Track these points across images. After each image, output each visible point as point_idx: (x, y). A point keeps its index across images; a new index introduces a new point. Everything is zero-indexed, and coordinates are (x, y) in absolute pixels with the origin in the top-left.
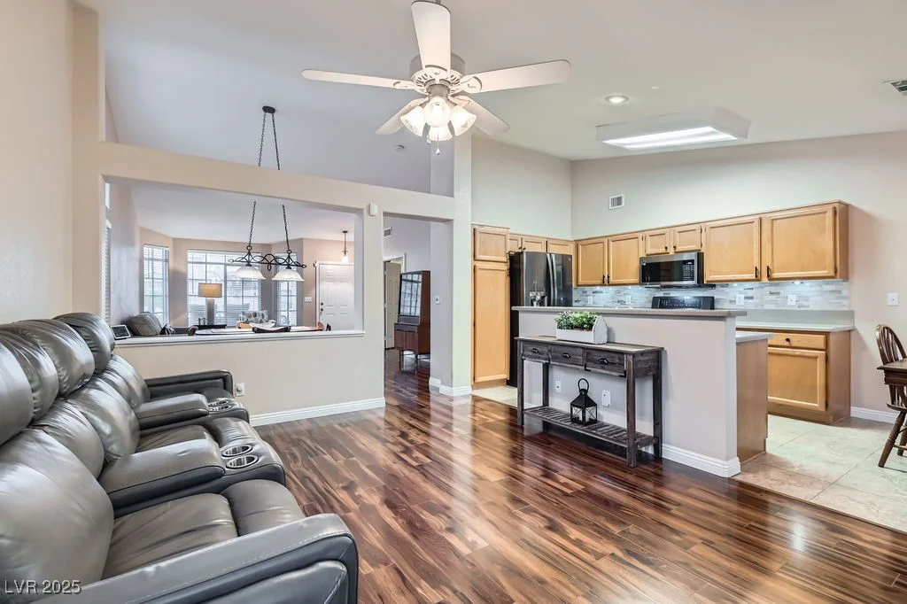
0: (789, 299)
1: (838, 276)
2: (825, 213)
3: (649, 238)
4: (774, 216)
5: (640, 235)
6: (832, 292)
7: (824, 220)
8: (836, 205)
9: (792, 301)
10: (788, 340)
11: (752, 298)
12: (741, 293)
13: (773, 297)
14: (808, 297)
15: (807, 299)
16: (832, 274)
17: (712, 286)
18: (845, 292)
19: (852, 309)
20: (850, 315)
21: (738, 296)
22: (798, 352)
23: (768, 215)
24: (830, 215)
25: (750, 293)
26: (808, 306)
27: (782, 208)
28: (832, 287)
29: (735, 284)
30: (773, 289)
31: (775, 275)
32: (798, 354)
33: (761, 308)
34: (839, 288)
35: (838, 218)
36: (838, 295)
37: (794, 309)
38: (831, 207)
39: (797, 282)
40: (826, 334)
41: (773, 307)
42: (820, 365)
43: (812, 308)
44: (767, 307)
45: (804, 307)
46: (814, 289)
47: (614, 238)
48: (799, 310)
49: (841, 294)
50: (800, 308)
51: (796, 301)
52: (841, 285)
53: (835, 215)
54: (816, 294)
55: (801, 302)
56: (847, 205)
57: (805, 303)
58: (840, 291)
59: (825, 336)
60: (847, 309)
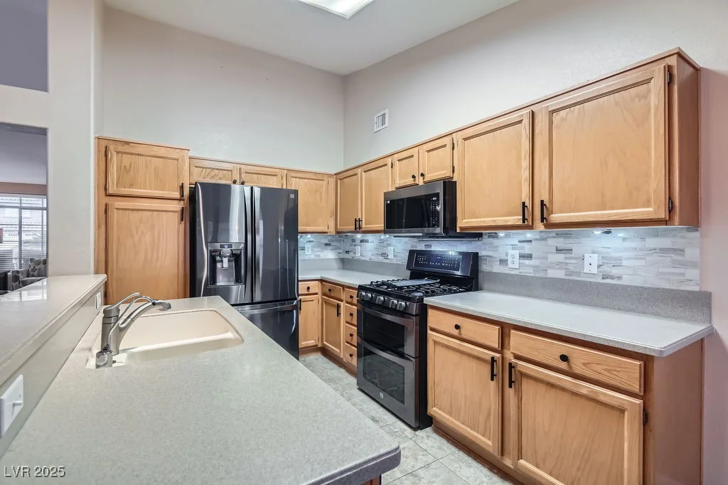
0: (586, 262)
1: (677, 218)
2: (648, 81)
3: (397, 164)
4: (553, 104)
5: (389, 161)
6: (664, 251)
7: (645, 96)
8: (673, 61)
9: (591, 267)
10: (564, 358)
11: (529, 257)
12: (514, 247)
13: (561, 257)
14: (618, 259)
15: (617, 263)
16: (663, 214)
17: (474, 234)
18: (692, 253)
19: (708, 288)
20: (699, 302)
21: (511, 252)
22: (585, 388)
23: (544, 105)
24: (658, 83)
25: (527, 249)
26: (619, 278)
27: (569, 86)
28: (665, 242)
29: (502, 234)
30: (561, 243)
31: (556, 217)
32: (584, 391)
33: (541, 275)
34: (678, 242)
35: (676, 88)
36: (676, 257)
37: (593, 279)
38: (661, 65)
39: (598, 232)
40: (646, 360)
41: (559, 274)
43: (627, 280)
44: (552, 273)
45: (612, 278)
46: (627, 244)
47: (366, 168)
48: (603, 284)
49: (683, 255)
50: (603, 278)
51: (599, 266)
52: (683, 237)
53: (669, 83)
54: (632, 254)
55: (606, 269)
56: (697, 70)
57: (615, 271)
58: (682, 251)
59: (642, 363)
60: (697, 289)
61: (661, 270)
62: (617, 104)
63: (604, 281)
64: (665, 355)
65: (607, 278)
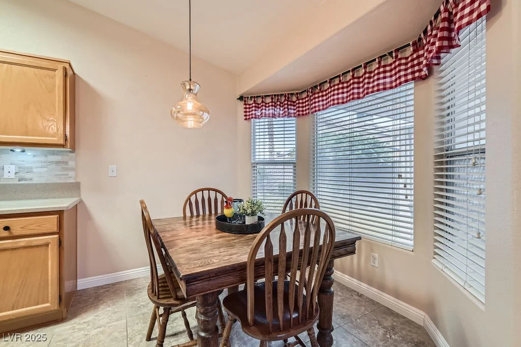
0: (6, 170)
1: (67, 145)
2: (55, 70)
6: (58, 163)
7: (53, 77)
8: (67, 66)
9: (9, 174)
10: (7, 228)
14: (31, 168)
15: (29, 171)
16: (62, 142)
18: (72, 164)
19: (78, 180)
20: (75, 187)
22: (23, 242)
24: (60, 73)
26: (31, 179)
28: (58, 158)
32: (22, 244)
34: (65, 158)
35: (68, 80)
36: (63, 166)
37: (11, 182)
38: (62, 66)
39: (18, 150)
40: (60, 213)
42: (52, 255)
43: (36, 181)
45: (26, 180)
46: (36, 159)
48: (19, 184)
49: (68, 165)
50: (19, 181)
51: (16, 173)
52: (67, 156)
53: (65, 76)
54: (40, 165)
55: (21, 175)
56: (74, 73)
57: (28, 176)
58: (66, 162)
59: (58, 215)
60: (73, 181)
61: (57, 173)
62: (36, 75)
63: (20, 183)
64: (70, 208)
65: (22, 180)
